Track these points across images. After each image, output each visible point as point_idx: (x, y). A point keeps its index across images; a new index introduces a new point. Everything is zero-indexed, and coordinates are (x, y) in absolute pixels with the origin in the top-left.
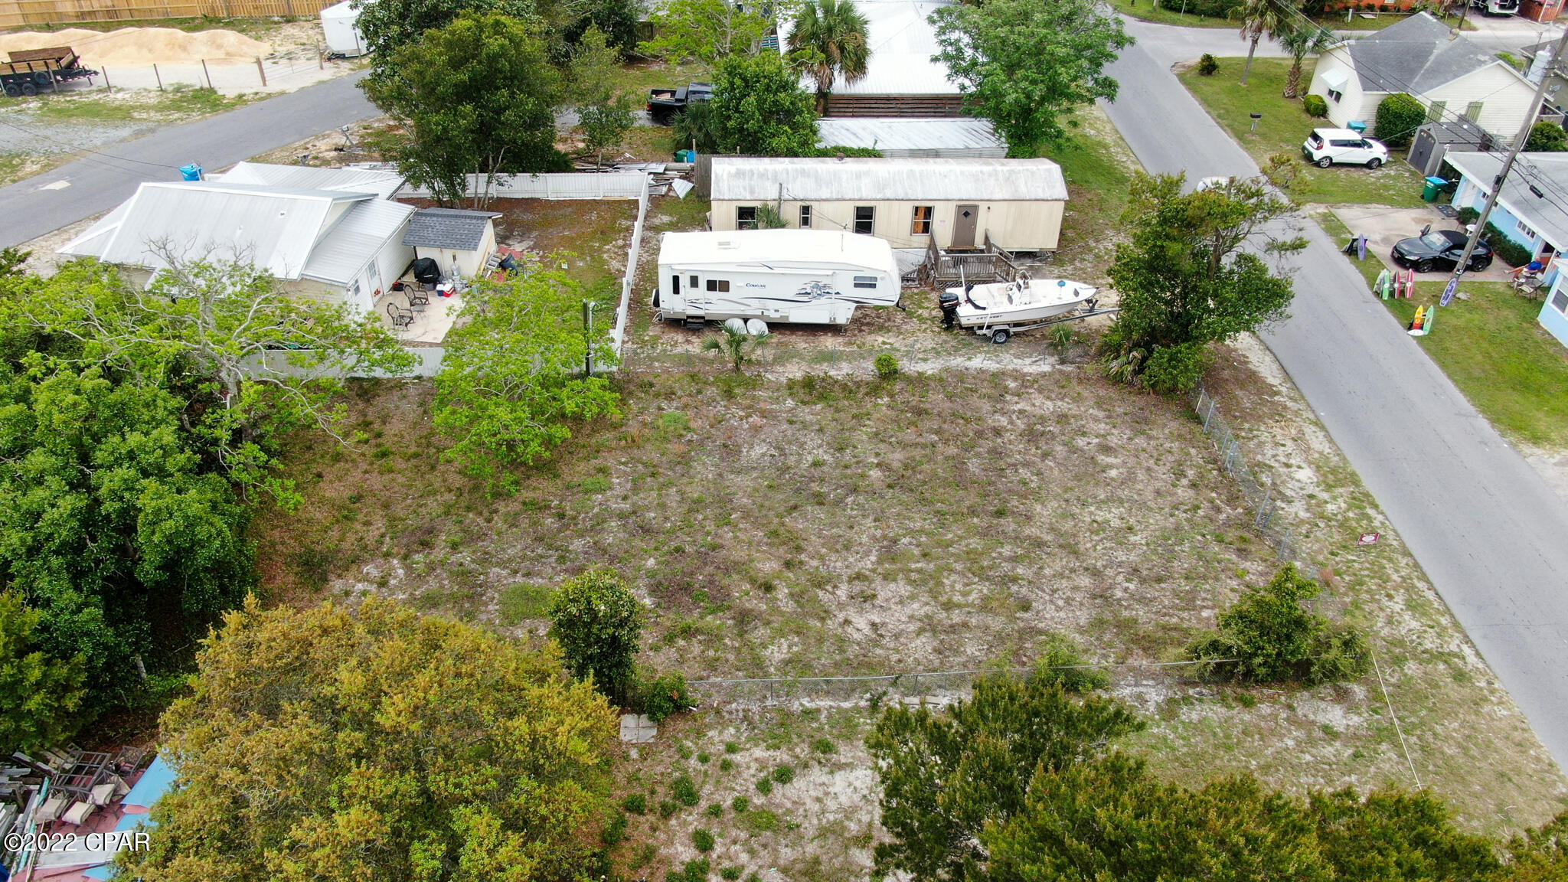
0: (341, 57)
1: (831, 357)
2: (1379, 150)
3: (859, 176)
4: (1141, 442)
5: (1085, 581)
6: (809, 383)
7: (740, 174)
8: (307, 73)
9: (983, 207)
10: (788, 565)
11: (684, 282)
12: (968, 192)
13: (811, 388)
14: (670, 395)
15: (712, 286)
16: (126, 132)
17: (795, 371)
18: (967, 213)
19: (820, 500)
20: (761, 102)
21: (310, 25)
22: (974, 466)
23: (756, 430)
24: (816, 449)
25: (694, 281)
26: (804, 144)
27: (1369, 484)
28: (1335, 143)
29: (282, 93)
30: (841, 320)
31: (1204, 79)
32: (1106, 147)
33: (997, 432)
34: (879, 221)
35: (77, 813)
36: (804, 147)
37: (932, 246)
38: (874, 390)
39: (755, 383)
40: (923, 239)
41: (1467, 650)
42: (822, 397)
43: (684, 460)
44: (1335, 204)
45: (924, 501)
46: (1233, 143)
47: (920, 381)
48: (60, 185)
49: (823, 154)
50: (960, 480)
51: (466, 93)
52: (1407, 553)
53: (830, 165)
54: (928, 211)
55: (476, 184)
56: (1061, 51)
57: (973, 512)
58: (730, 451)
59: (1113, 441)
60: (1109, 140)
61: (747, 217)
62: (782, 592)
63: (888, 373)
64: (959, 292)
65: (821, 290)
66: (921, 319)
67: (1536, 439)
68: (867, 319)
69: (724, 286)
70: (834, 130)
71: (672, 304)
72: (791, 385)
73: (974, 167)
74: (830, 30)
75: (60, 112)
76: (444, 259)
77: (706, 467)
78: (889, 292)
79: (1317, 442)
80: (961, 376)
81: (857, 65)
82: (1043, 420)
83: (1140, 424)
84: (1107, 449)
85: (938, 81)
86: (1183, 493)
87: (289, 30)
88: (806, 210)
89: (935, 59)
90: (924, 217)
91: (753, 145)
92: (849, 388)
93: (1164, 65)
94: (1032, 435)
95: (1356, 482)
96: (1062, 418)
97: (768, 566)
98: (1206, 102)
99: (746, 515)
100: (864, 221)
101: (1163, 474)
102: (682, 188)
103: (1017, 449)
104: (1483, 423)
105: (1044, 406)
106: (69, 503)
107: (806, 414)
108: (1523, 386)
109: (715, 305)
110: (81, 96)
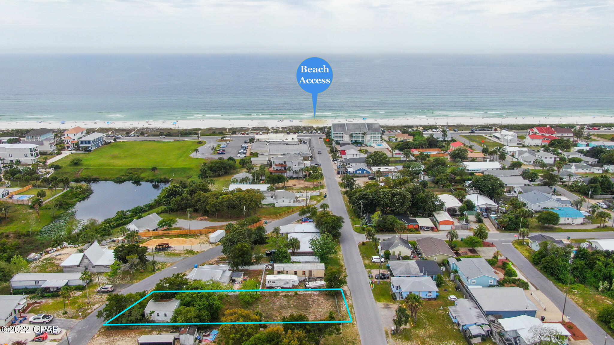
0: (212, 243)
1: (289, 292)
2: (383, 259)
3: (295, 266)
4: (327, 302)
5: (314, 316)
6: (285, 295)
7: (278, 266)
8: (206, 247)
9: (312, 271)
10: (280, 315)
11: (269, 282)
12: (310, 269)
13: (286, 296)
14: (267, 297)
15: (273, 282)
16: (181, 258)
17: (284, 294)
18: (310, 272)
19: (285, 308)
20: (282, 255)
21: (205, 236)
22: (305, 305)
23: (278, 301)
24: (285, 303)
25: (271, 282)
26: (288, 261)
27: (354, 306)
28: (375, 259)
29: (204, 251)
30: (291, 287)
31: (363, 246)
32: (340, 259)
33: (309, 301)
34: (298, 273)
35: (207, 334)
36: (289, 261)
37: (306, 277)
38: (294, 296)
39: (279, 295)
40: (304, 275)
42: (287, 297)
43: (268, 304)
44: (372, 269)
45: (297, 308)
46: (361, 258)
47: (300, 295)
48: (175, 268)
49: (291, 263)
50: (303, 305)
51: (240, 256)
52: (354, 313)
54: (305, 272)
55: (240, 268)
56: (324, 248)
57: (303, 309)
58: (274, 303)
59: (323, 302)
60: (341, 258)
61: (279, 273)
62: (279, 317)
63: (296, 293)
64: (307, 283)
65: (287, 283)
66: (302, 287)
67: (380, 301)
68: (294, 287)
69: (275, 282)
70: (294, 258)
71: (268, 285)
72: (283, 295)
73: (316, 265)
74: (294, 243)
75: (168, 254)
76: (236, 279)
77: (271, 305)
78: (297, 283)
79: (350, 302)
80: (306, 294)
81: (299, 248)
82: (315, 299)
83: (327, 300)
84: (322, 303)
85: (310, 250)
86: (330, 307)
87: (201, 237)
88: (287, 271)
89: (310, 247)
90: (304, 272)
91: (281, 262)
92: (291, 296)
93: (357, 243)
94: (313, 301)
95: (352, 306)
96: (318, 299)
97: (278, 315)
98: (361, 251)
99: (275, 310)
100: (296, 273)
101: (328, 305)
102: (270, 267)
103: (310, 302)
104: (374, 299)
105: (316, 298)
106: (207, 303)
107: (285, 299)
108: (383, 295)
109: (273, 285)
110: (170, 251)
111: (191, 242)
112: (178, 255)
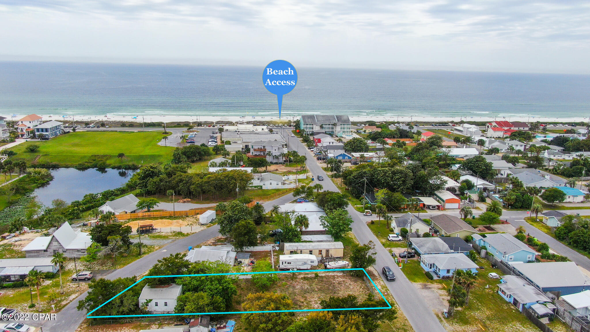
0: (203, 225)
1: (308, 274)
2: (400, 238)
3: (309, 245)
4: (355, 284)
6: (304, 278)
7: (290, 246)
8: (197, 229)
9: (330, 250)
10: (305, 300)
11: (284, 263)
12: (327, 247)
13: (305, 279)
14: (283, 280)
15: (288, 263)
16: (170, 241)
17: (302, 276)
18: (327, 251)
19: (308, 292)
20: (292, 233)
21: (192, 218)
22: (330, 288)
23: (297, 284)
24: (306, 286)
25: (286, 263)
26: (300, 240)
27: (388, 288)
28: (392, 237)
29: (196, 233)
30: (309, 268)
31: (372, 225)
32: (352, 239)
33: (334, 283)
34: (313, 252)
35: (222, 326)
37: (322, 257)
38: (315, 278)
39: (296, 278)
40: (321, 255)
41: (397, 306)
42: (307, 280)
43: (287, 288)
44: (392, 248)
45: (324, 292)
46: (376, 237)
47: (322, 277)
48: (165, 251)
49: (302, 242)
50: (329, 289)
52: (392, 296)
53: (304, 244)
54: (321, 251)
55: (245, 249)
57: (331, 293)
58: (294, 287)
59: (351, 284)
60: (353, 237)
61: (292, 252)
62: (305, 303)
63: (317, 276)
64: (327, 263)
65: (305, 263)
66: (321, 268)
67: (415, 282)
68: (313, 268)
69: (290, 263)
70: (304, 237)
71: (282, 266)
72: (302, 278)
73: (328, 243)
74: (302, 220)
75: (153, 237)
76: (243, 261)
77: (291, 289)
78: (316, 264)
79: (382, 283)
80: (328, 276)
81: (307, 226)
82: (341, 281)
83: (355, 281)
84: (350, 285)
85: (321, 228)
86: (361, 290)
87: (188, 219)
88: (301, 251)
89: (320, 225)
90: (320, 252)
91: (291, 241)
92: (311, 278)
93: (364, 222)
94: (339, 283)
95: (386, 287)
96: (344, 281)
97: (302, 300)
98: (372, 230)
99: (298, 294)
100: (311, 252)
101: (358, 288)
102: (277, 248)
103: (337, 285)
104: (407, 279)
105: (340, 279)
107: (305, 282)
108: (415, 274)
109: (289, 266)
110: (155, 234)
111: (179, 223)
112: (166, 237)
